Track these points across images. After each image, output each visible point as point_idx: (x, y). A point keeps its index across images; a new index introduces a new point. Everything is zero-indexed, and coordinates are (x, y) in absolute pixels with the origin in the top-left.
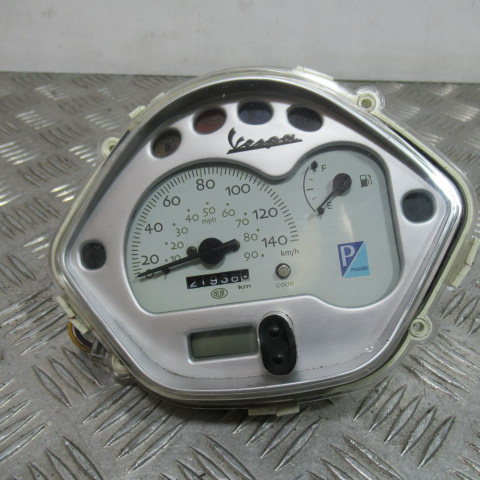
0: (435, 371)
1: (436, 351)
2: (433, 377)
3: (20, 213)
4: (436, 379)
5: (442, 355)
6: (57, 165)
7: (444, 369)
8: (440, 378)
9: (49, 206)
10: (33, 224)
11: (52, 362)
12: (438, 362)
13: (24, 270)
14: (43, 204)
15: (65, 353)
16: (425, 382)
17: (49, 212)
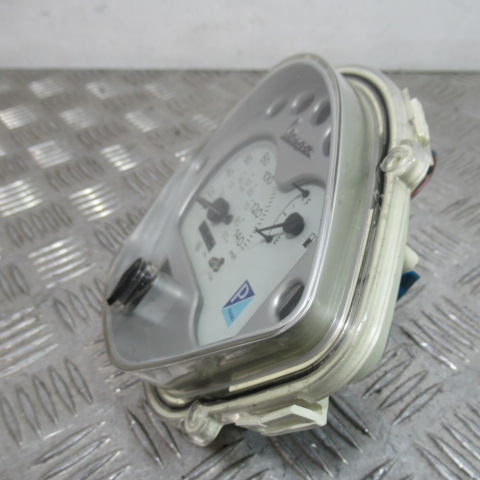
0: (457, 460)
1: (464, 431)
2: (452, 468)
3: (35, 220)
4: (456, 471)
5: (472, 438)
6: (84, 169)
7: (470, 458)
8: (462, 470)
9: (64, 213)
10: (43, 232)
11: (19, 390)
12: (464, 447)
13: (21, 283)
14: (59, 211)
15: (34, 382)
16: (439, 474)
17: (62, 220)
